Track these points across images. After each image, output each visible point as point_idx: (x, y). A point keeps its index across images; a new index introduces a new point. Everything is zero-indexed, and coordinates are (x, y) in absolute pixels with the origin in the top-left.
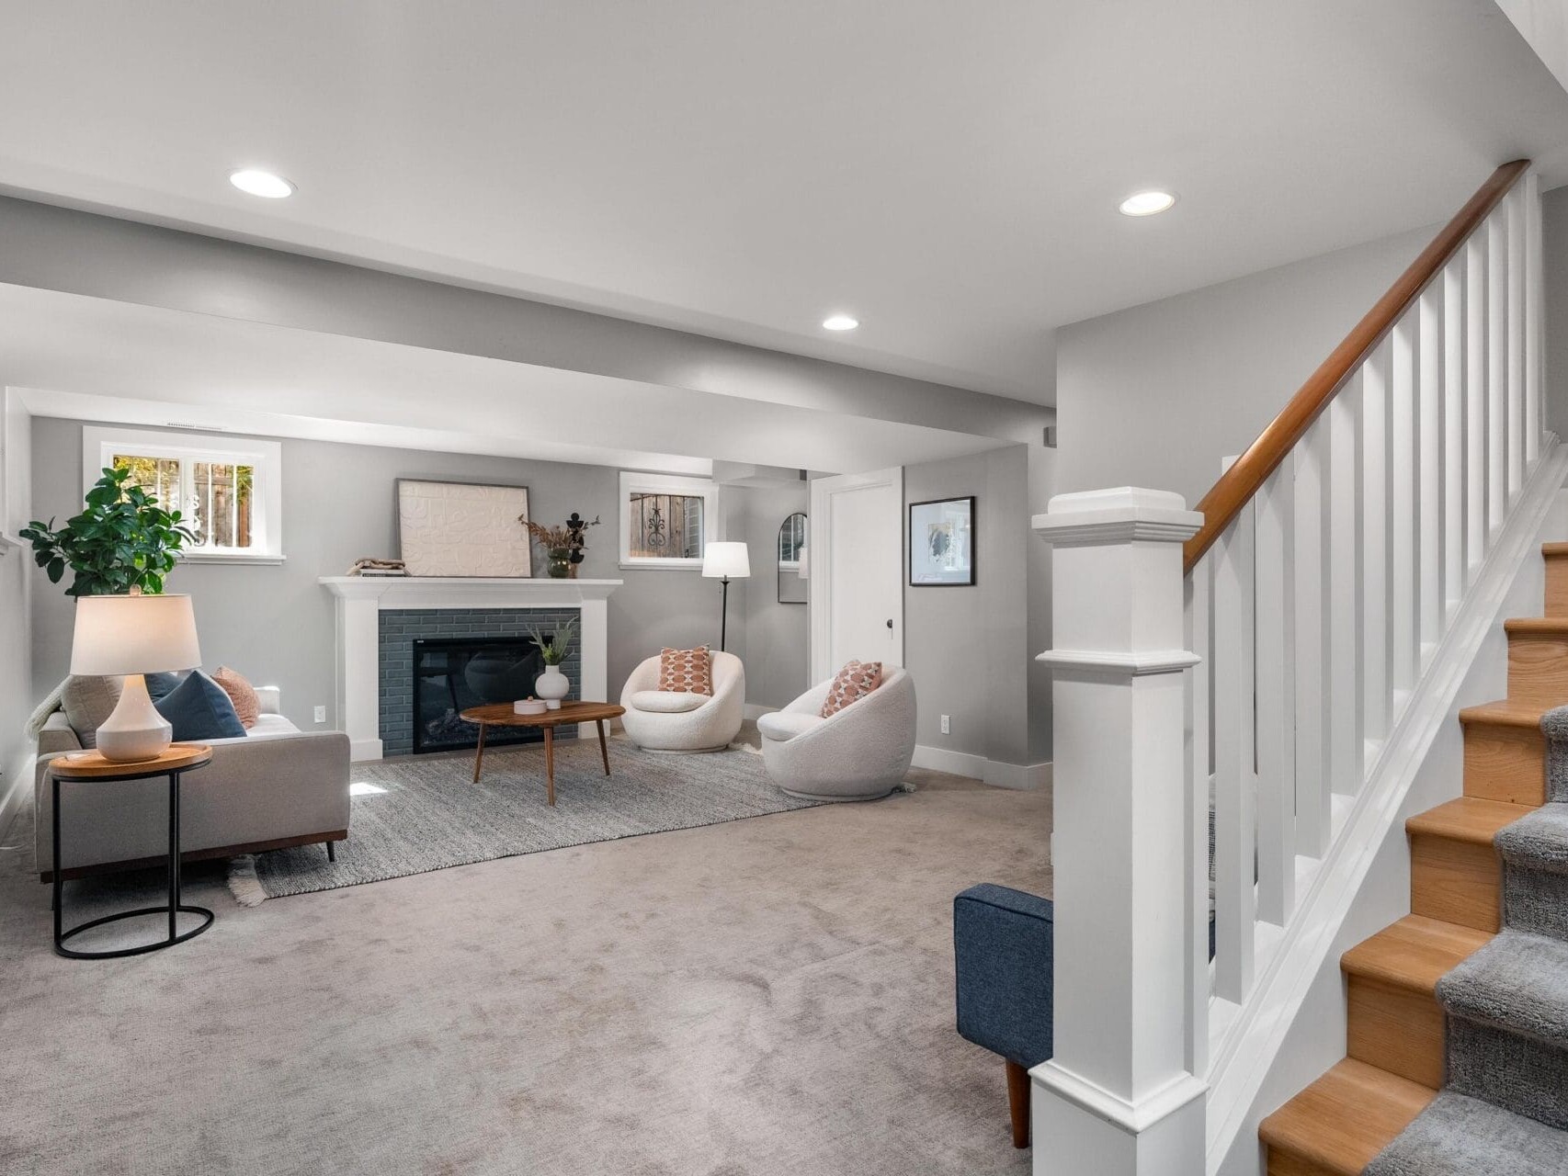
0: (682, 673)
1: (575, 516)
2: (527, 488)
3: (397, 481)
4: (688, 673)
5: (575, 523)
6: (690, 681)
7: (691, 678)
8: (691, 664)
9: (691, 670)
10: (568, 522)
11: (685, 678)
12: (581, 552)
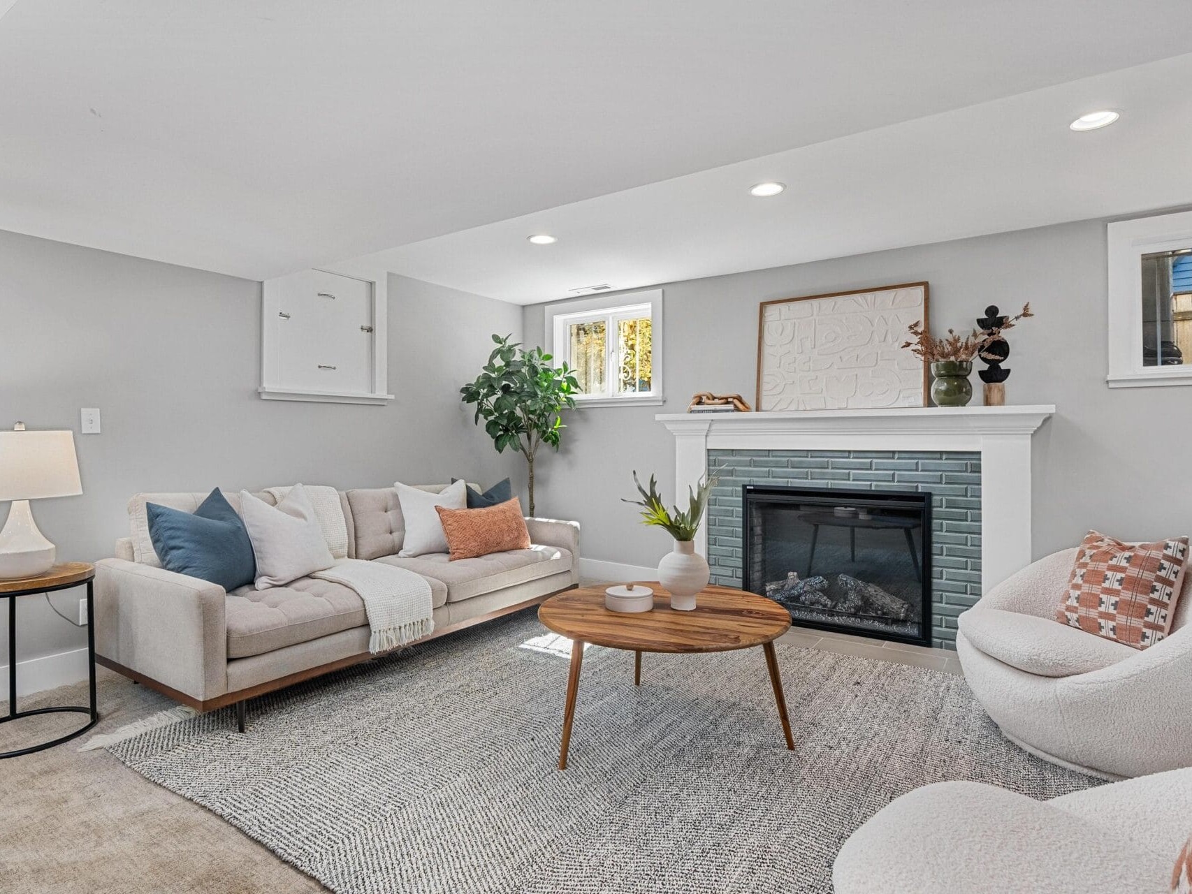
0: (1096, 590)
1: (992, 311)
2: (926, 284)
3: (763, 305)
4: (1109, 591)
5: (993, 320)
6: (1112, 610)
7: (1115, 605)
8: (1119, 575)
9: (1117, 586)
10: (980, 322)
11: (1101, 602)
12: (1003, 366)
